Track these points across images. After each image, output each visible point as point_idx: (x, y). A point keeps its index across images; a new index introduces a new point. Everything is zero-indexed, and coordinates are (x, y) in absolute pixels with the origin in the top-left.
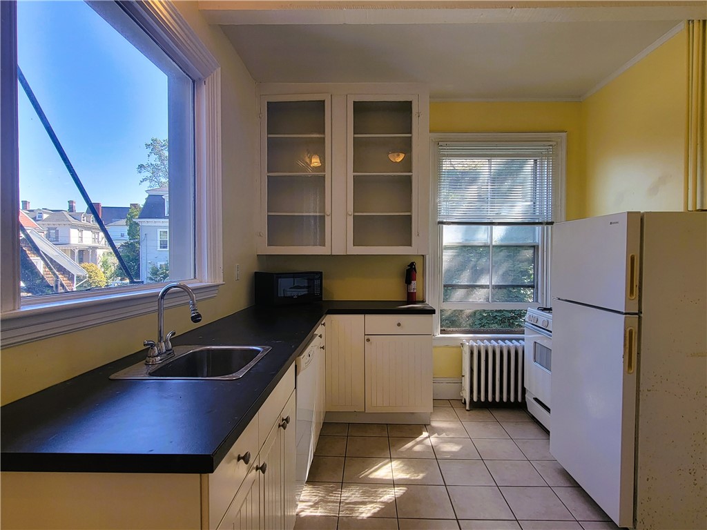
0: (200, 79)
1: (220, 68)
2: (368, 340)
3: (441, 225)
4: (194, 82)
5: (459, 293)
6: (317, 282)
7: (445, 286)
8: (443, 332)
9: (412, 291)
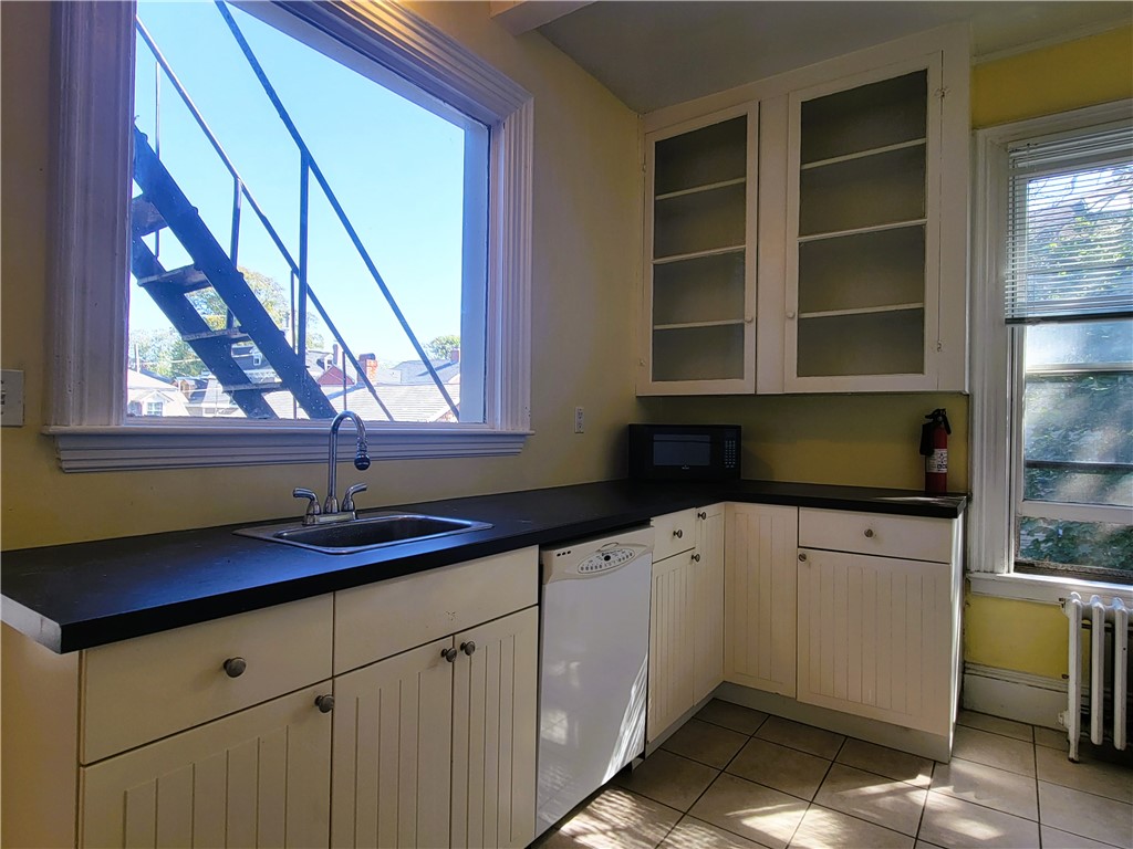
0: (498, 122)
1: (533, 99)
2: (803, 557)
3: (1017, 327)
4: (489, 129)
5: (1079, 484)
6: (730, 445)
7: (1031, 465)
8: (1019, 567)
9: (935, 470)
